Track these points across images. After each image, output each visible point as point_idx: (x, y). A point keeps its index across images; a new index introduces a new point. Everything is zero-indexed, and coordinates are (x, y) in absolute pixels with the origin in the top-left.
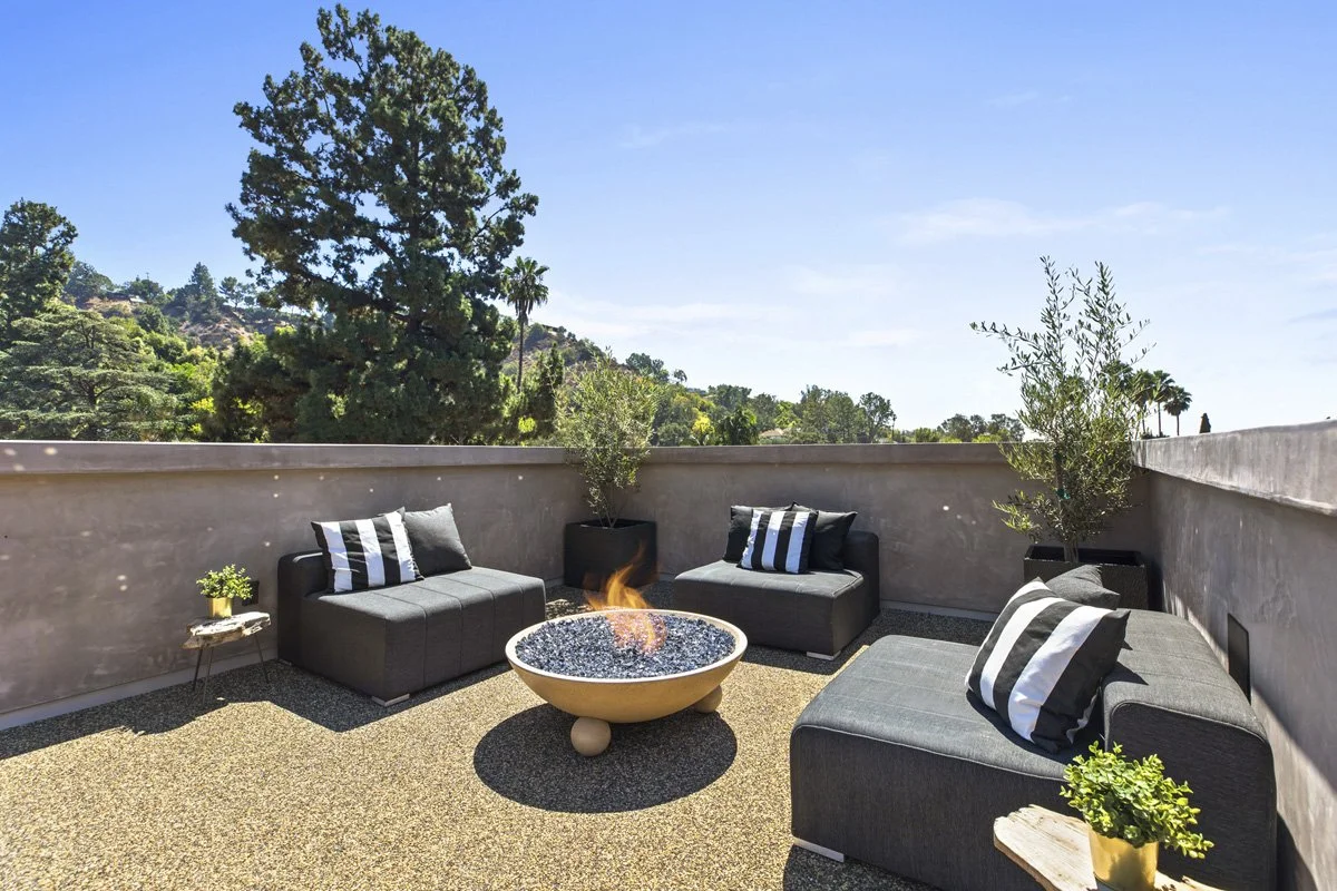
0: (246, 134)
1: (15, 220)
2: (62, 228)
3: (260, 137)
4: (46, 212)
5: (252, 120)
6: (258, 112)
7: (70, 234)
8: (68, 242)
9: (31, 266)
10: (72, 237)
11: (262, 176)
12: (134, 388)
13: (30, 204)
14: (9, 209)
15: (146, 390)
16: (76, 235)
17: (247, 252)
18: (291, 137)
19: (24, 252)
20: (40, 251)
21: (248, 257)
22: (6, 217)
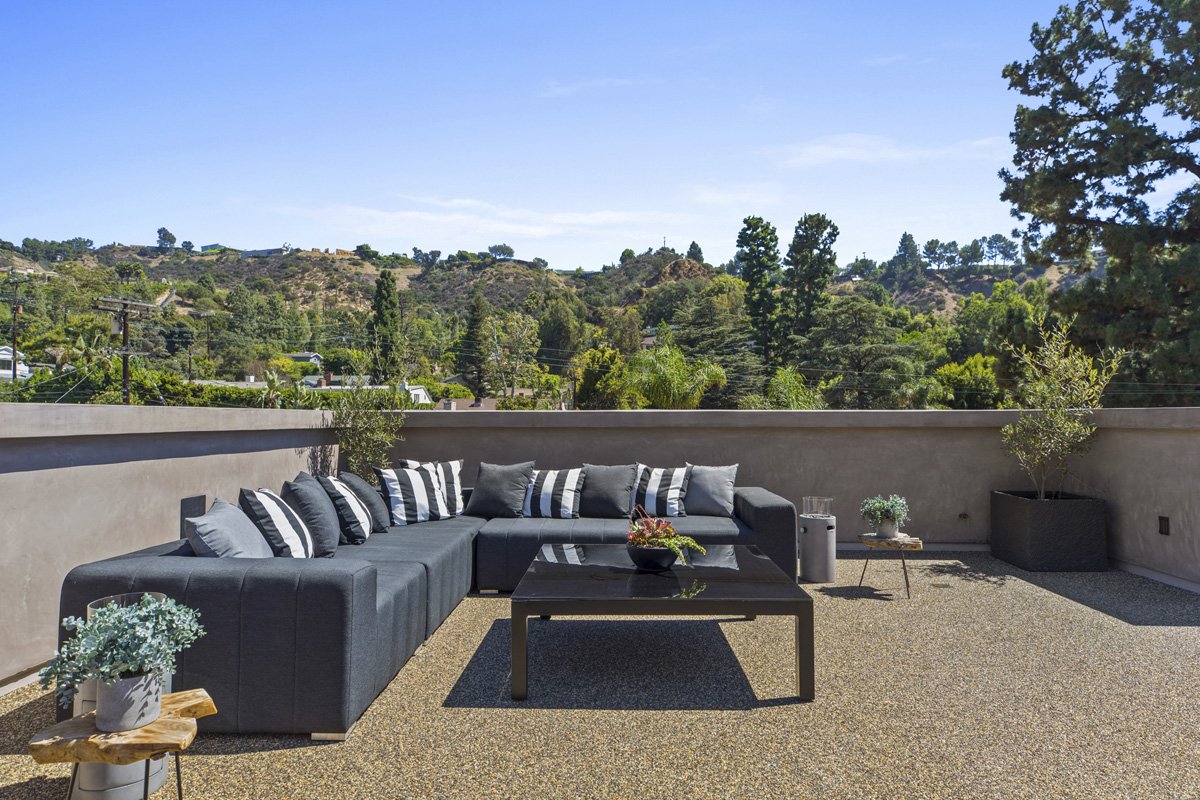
0: (1016, 92)
1: (801, 233)
2: (829, 230)
3: (1027, 91)
4: (819, 220)
5: (1017, 76)
6: (1028, 66)
7: (834, 234)
8: (833, 241)
9: (811, 266)
10: (835, 236)
11: (1033, 131)
12: (891, 358)
13: (810, 216)
14: (797, 225)
15: (900, 359)
16: (838, 233)
17: (1014, 213)
18: (1061, 76)
19: (807, 256)
20: (816, 252)
21: (1016, 218)
22: (796, 231)
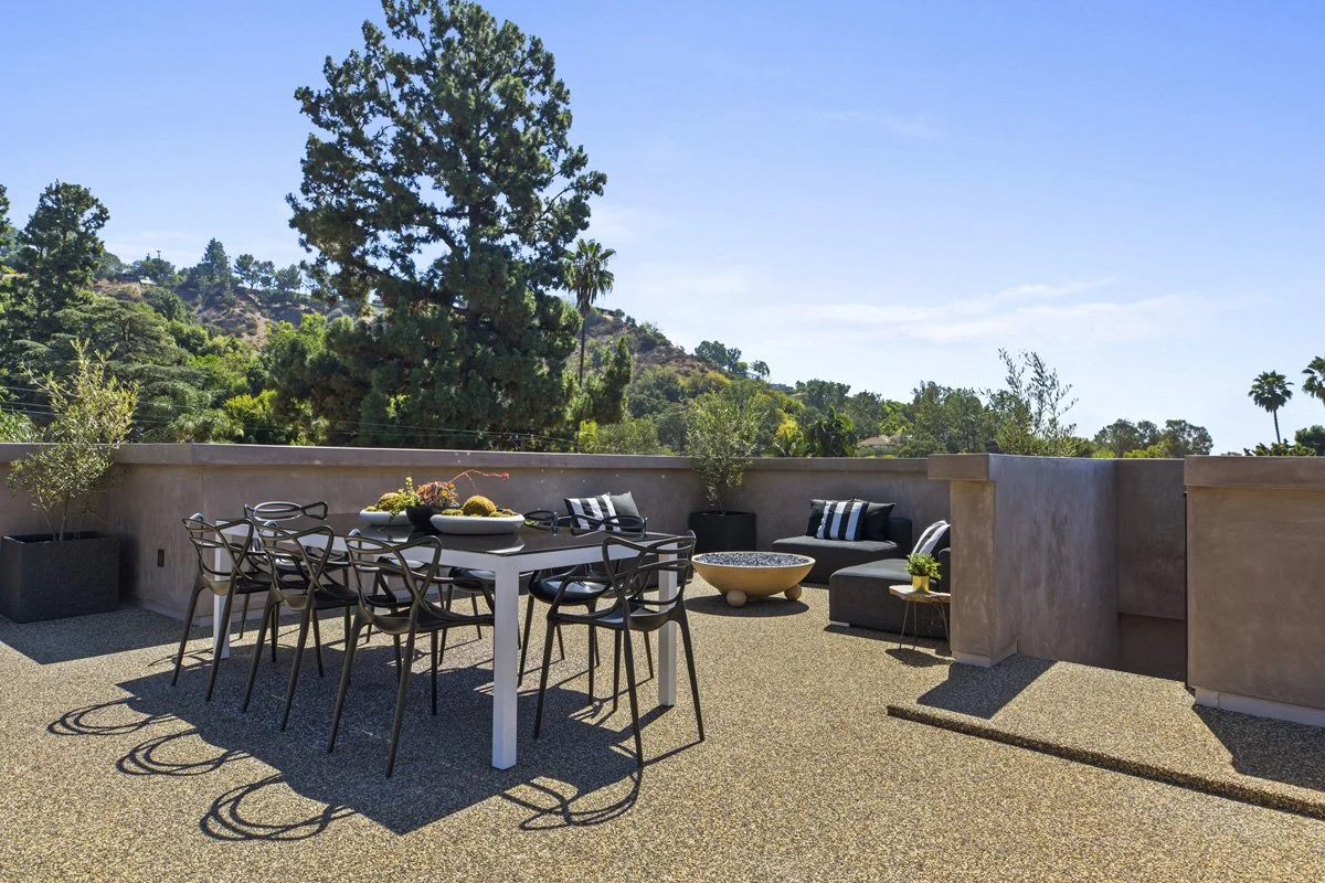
0: (307, 119)
1: (49, 203)
2: (94, 210)
3: (317, 121)
4: (79, 194)
5: (310, 103)
6: (319, 96)
7: (102, 217)
8: (99, 226)
9: (64, 252)
10: (104, 220)
11: (323, 164)
12: (170, 384)
13: (65, 186)
14: (44, 192)
15: (181, 385)
16: (108, 218)
17: (303, 243)
18: (350, 121)
19: (57, 237)
20: (71, 236)
21: (303, 249)
22: (41, 200)
